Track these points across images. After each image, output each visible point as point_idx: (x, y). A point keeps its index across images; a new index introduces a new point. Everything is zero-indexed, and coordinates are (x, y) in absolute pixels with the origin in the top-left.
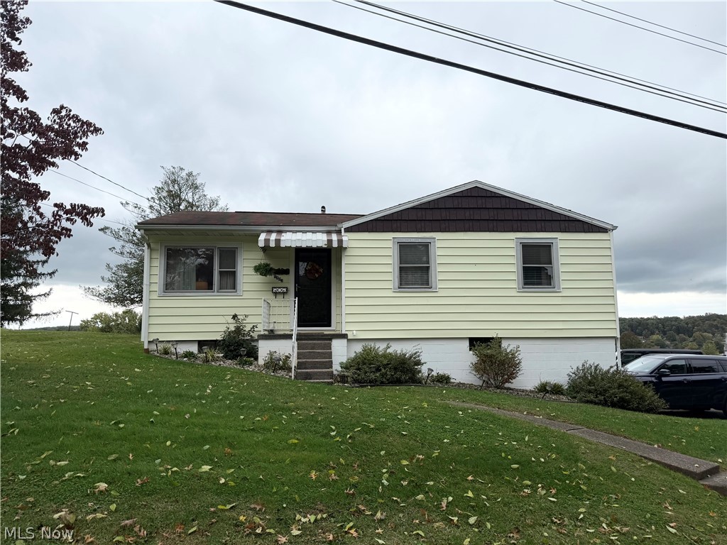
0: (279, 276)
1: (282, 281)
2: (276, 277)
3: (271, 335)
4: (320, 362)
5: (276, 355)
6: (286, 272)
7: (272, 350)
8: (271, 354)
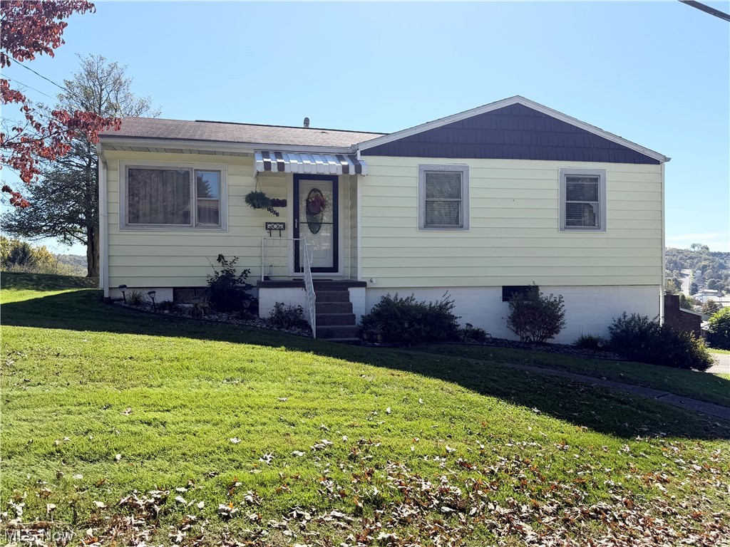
0: (275, 208)
1: (277, 214)
2: (269, 210)
3: (269, 283)
4: (341, 316)
5: (284, 308)
6: (283, 203)
7: (278, 302)
8: (278, 306)
